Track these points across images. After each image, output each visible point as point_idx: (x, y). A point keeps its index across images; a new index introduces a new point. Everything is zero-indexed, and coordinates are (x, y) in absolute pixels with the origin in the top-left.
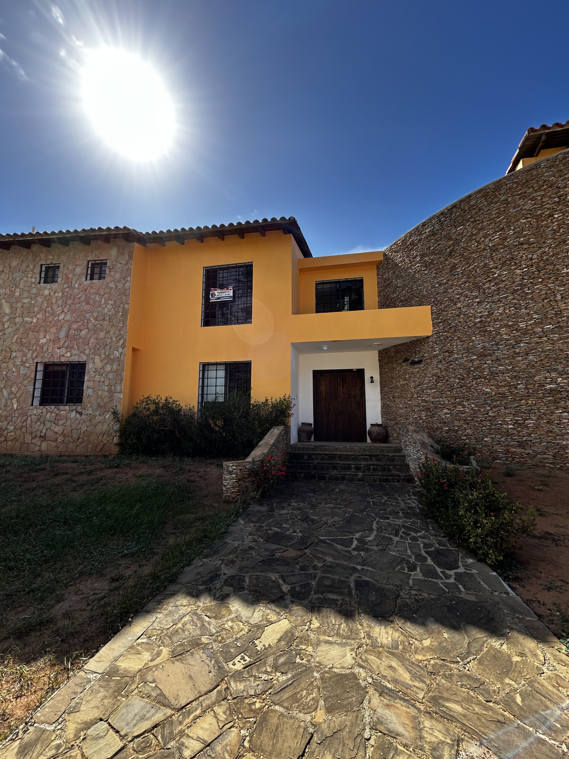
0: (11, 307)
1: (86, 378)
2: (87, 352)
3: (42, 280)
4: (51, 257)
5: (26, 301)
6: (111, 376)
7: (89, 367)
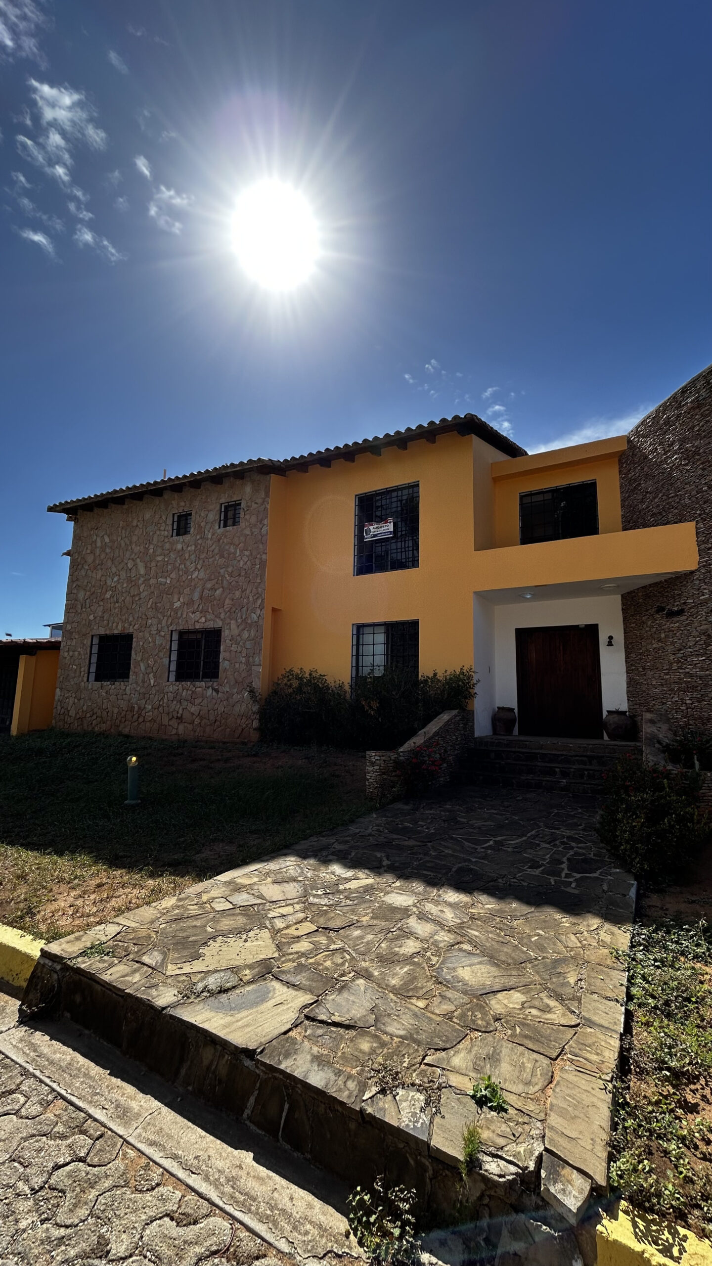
0: (146, 567)
1: (222, 648)
2: (222, 616)
3: (175, 534)
4: (182, 504)
5: (159, 558)
6: (249, 645)
7: (225, 633)
